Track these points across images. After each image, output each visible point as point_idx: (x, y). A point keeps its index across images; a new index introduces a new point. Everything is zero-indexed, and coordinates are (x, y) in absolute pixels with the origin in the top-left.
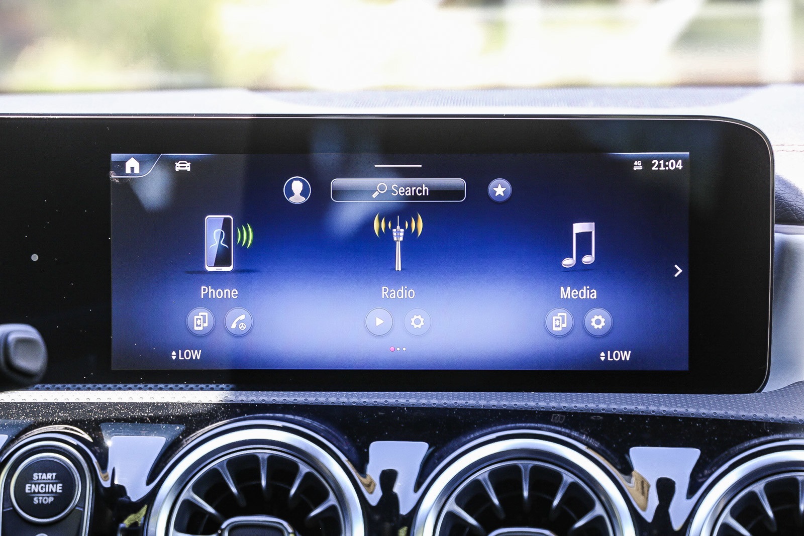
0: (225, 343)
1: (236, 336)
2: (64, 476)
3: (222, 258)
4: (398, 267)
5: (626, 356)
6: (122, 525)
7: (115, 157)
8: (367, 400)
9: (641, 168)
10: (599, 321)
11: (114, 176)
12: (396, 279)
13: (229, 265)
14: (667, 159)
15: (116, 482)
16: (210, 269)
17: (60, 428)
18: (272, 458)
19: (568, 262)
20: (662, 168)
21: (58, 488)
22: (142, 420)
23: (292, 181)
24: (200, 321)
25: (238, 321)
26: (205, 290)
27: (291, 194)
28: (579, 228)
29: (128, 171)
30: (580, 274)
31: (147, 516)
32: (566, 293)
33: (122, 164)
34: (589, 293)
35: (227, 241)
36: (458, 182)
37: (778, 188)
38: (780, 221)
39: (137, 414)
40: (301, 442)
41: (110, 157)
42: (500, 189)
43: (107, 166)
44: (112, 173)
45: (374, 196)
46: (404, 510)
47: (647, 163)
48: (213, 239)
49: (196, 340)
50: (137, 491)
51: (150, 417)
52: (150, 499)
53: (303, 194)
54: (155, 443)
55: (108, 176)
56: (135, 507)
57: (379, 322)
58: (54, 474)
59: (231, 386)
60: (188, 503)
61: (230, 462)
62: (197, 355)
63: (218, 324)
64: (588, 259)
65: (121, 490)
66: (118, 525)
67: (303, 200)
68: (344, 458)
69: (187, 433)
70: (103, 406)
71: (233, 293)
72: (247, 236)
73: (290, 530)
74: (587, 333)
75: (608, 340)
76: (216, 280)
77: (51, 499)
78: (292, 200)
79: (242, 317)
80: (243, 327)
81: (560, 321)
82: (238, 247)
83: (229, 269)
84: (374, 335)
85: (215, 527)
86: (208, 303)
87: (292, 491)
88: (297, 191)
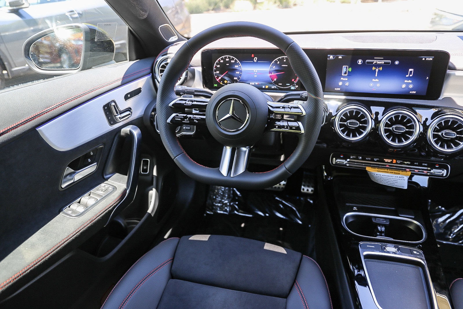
0: (344, 87)
1: (347, 86)
3: (345, 73)
4: (376, 76)
5: (415, 92)
7: (328, 55)
9: (424, 59)
10: (411, 86)
11: (328, 59)
12: (375, 78)
13: (346, 74)
14: (429, 58)
16: (343, 75)
18: (356, 111)
19: (407, 76)
20: (428, 60)
23: (359, 60)
24: (340, 84)
25: (347, 84)
26: (342, 79)
27: (359, 62)
28: (410, 70)
29: (330, 58)
30: (409, 78)
31: (335, 119)
32: (406, 81)
33: (330, 57)
34: (410, 81)
35: (347, 70)
36: (390, 61)
37: (450, 64)
38: (448, 69)
40: (360, 108)
42: (397, 63)
43: (327, 57)
45: (374, 63)
46: (379, 120)
47: (425, 59)
48: (344, 69)
49: (339, 87)
53: (361, 63)
56: (333, 117)
57: (371, 85)
60: (342, 117)
61: (349, 111)
62: (339, 89)
63: (343, 84)
64: (411, 75)
67: (361, 64)
68: (365, 109)
71: (347, 79)
72: (350, 70)
73: (359, 123)
74: (409, 89)
75: (412, 90)
76: (344, 77)
78: (359, 64)
79: (348, 83)
80: (348, 85)
81: (404, 86)
82: (348, 71)
83: (346, 75)
84: (371, 87)
85: (345, 121)
86: (342, 81)
87: (359, 116)
88: (360, 62)
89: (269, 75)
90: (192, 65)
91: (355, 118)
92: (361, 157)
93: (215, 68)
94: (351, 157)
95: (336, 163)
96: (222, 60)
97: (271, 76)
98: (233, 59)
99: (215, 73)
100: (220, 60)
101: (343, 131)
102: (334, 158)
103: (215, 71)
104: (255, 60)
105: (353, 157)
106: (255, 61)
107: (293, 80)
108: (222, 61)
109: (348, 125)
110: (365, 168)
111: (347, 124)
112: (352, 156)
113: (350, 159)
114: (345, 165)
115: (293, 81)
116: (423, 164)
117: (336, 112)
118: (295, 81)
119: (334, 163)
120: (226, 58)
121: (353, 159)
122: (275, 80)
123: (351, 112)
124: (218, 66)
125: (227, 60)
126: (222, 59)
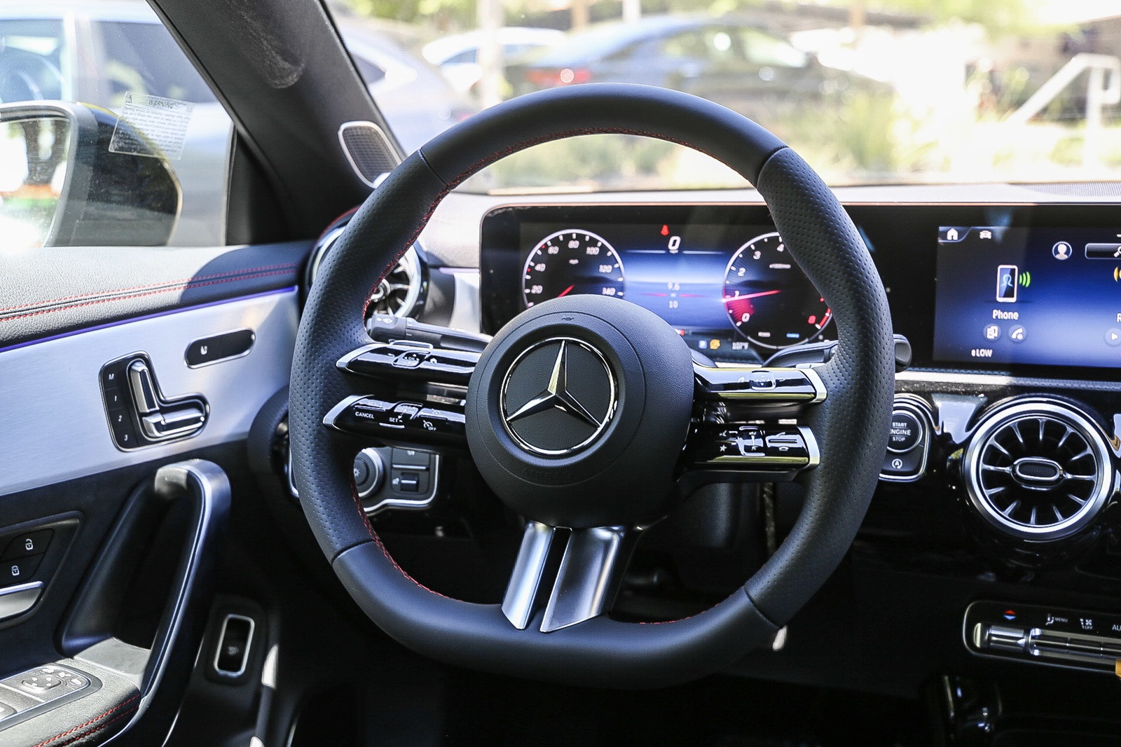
0: (1009, 347)
1: (1017, 342)
2: (912, 425)
3: (1009, 293)
6: (950, 458)
7: (941, 229)
8: (1107, 387)
11: (940, 241)
13: (1013, 296)
15: (945, 431)
16: (1000, 299)
17: (907, 395)
18: (1048, 423)
21: (908, 432)
22: (957, 393)
24: (992, 332)
25: (1018, 334)
26: (997, 313)
27: (1057, 252)
29: (949, 238)
31: (964, 454)
33: (945, 233)
35: (1013, 282)
39: (954, 389)
40: (1068, 413)
41: (938, 229)
43: (936, 234)
44: (939, 238)
45: (1116, 255)
48: (1003, 281)
49: (987, 344)
50: (959, 437)
51: (963, 391)
52: (966, 444)
53: (1067, 253)
54: (969, 407)
55: (937, 240)
56: (957, 447)
57: (1114, 337)
58: (906, 424)
59: (1008, 373)
60: (992, 447)
61: (1019, 422)
62: (989, 353)
63: (1004, 334)
65: (949, 435)
66: (947, 457)
67: (1066, 257)
69: (989, 402)
70: (931, 383)
71: (1015, 316)
72: (1026, 280)
73: (1061, 468)
76: (1005, 307)
77: (903, 439)
78: (1058, 257)
79: (1020, 330)
80: (1020, 337)
82: (1020, 286)
83: (1013, 300)
84: (1110, 345)
85: (1007, 462)
86: (998, 321)
87: (1061, 444)
88: (1062, 250)
89: (724, 301)
90: (446, 262)
91: (1048, 449)
92: (1089, 622)
93: (528, 273)
94: (1050, 621)
95: (987, 645)
96: (553, 245)
97: (729, 306)
98: (593, 242)
99: (527, 291)
100: (546, 244)
101: (1000, 502)
102: (979, 625)
103: (529, 285)
104: (674, 245)
105: (1057, 619)
106: (673, 249)
107: (812, 319)
108: (553, 250)
109: (1017, 476)
110: (1113, 668)
111: (1014, 471)
112: (1054, 614)
113: (1042, 627)
114: (1025, 652)
115: (814, 325)
117: (968, 429)
118: (818, 321)
119: (978, 645)
120: (568, 238)
121: (1056, 627)
122: (746, 317)
123: (1029, 427)
124: (541, 267)
125: (574, 244)
126: (555, 242)
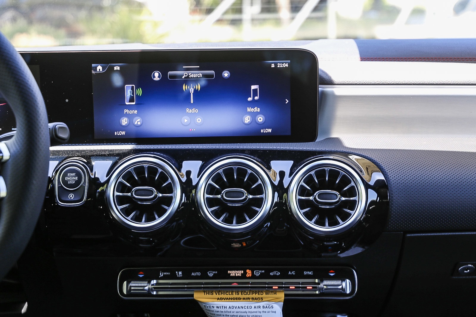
0: (133, 129)
1: (137, 126)
2: (78, 174)
3: (131, 100)
4: (192, 102)
5: (270, 130)
6: (98, 191)
7: (93, 65)
8: (182, 147)
9: (274, 66)
10: (260, 119)
11: (93, 72)
12: (191, 106)
13: (134, 102)
14: (283, 63)
15: (96, 176)
16: (127, 103)
17: (76, 158)
18: (149, 167)
19: (250, 99)
20: (281, 66)
21: (76, 178)
22: (105, 155)
23: (154, 73)
24: (124, 121)
25: (138, 121)
26: (126, 111)
27: (154, 77)
28: (253, 87)
29: (98, 70)
30: (254, 103)
31: (107, 187)
32: (249, 110)
33: (96, 67)
34: (257, 110)
35: (133, 94)
36: (212, 72)
37: (320, 72)
38: (321, 84)
39: (103, 153)
40: (160, 162)
41: (92, 65)
42: (226, 74)
43: (91, 68)
44: (92, 71)
45: (183, 77)
47: (276, 65)
48: (128, 93)
49: (123, 128)
50: (103, 179)
51: (108, 154)
52: (108, 181)
53: (159, 77)
54: (109, 163)
55: (91, 72)
56: (103, 185)
57: (186, 121)
58: (75, 174)
59: (136, 144)
60: (120, 183)
61: (134, 168)
62: (124, 133)
63: (131, 122)
64: (256, 98)
65: (98, 179)
67: (159, 79)
68: (174, 167)
69: (120, 159)
70: (91, 151)
71: (136, 112)
72: (140, 92)
73: (156, 191)
74: (257, 123)
75: (264, 125)
76: (130, 107)
77: (74, 182)
78: (155, 79)
79: (139, 120)
80: (139, 123)
81: (247, 119)
82: (137, 96)
83: (134, 103)
84: (184, 125)
85: (129, 190)
86: (127, 115)
87: (156, 178)
88: (156, 76)
91: (150, 182)
92: (180, 273)
94: (161, 275)
95: (130, 293)
101: (126, 212)
102: (125, 282)
105: (165, 273)
109: (134, 197)
110: (192, 295)
111: (132, 195)
112: (164, 271)
113: (157, 278)
114: (149, 293)
116: (305, 273)
119: (125, 293)
121: (164, 278)
123: (140, 170)
